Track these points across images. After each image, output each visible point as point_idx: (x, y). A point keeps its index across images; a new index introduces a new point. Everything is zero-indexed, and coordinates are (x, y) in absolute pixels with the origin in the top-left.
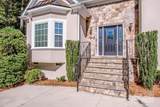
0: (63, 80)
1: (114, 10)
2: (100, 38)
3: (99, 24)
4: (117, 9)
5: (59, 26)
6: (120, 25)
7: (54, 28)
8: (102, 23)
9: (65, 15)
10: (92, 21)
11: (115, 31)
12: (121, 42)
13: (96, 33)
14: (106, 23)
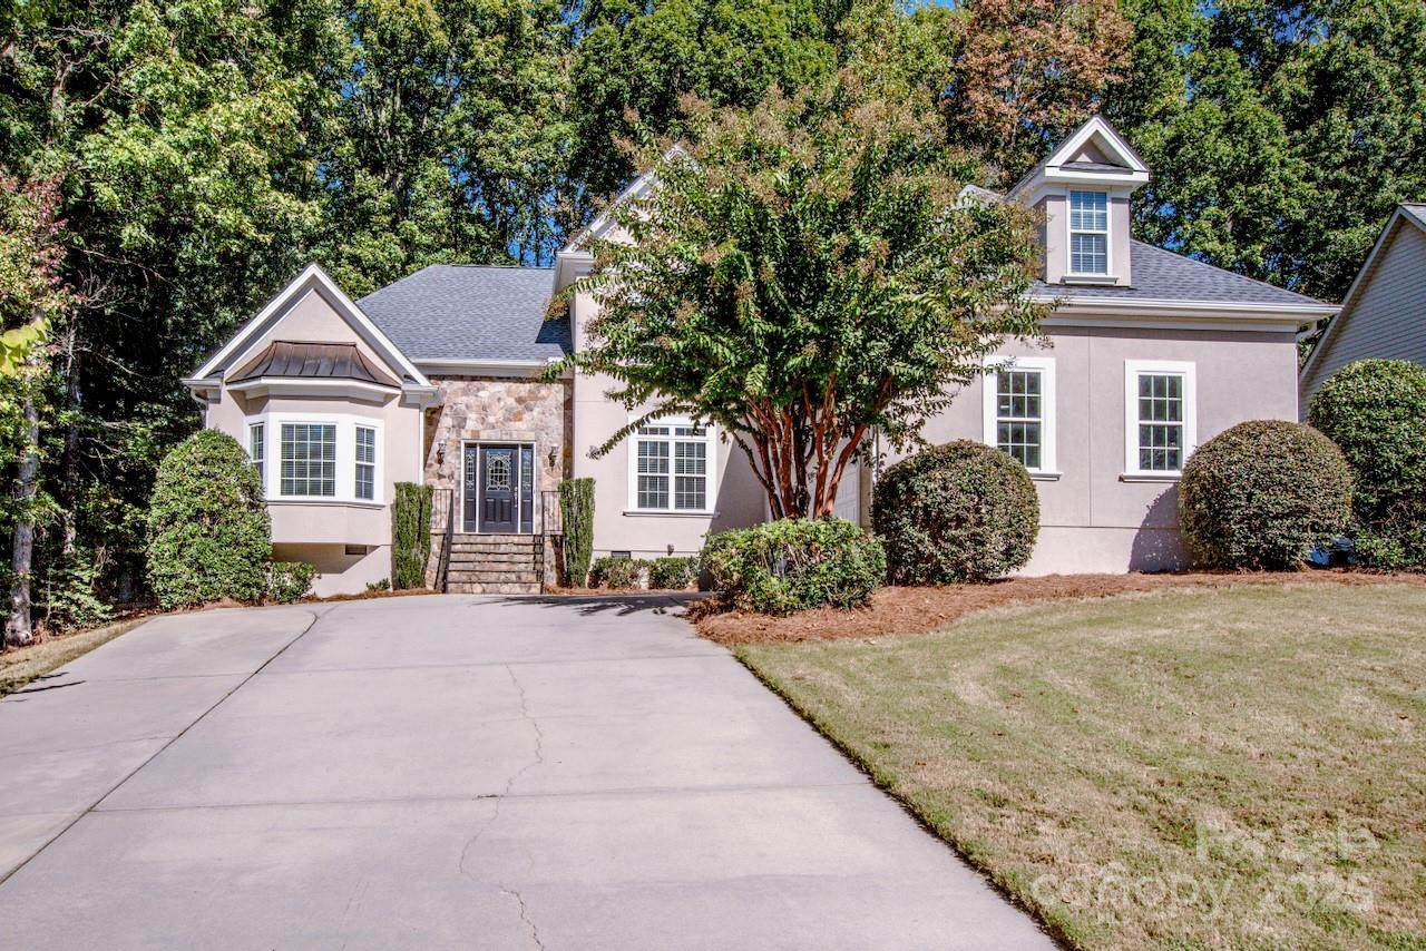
0: (385, 585)
1: (511, 401)
2: (470, 477)
3: (466, 435)
4: (520, 400)
5: (365, 436)
6: (528, 447)
7: (353, 444)
8: (476, 434)
9: (381, 405)
10: (446, 421)
11: (513, 461)
12: (528, 496)
13: (456, 463)
14: (487, 436)
